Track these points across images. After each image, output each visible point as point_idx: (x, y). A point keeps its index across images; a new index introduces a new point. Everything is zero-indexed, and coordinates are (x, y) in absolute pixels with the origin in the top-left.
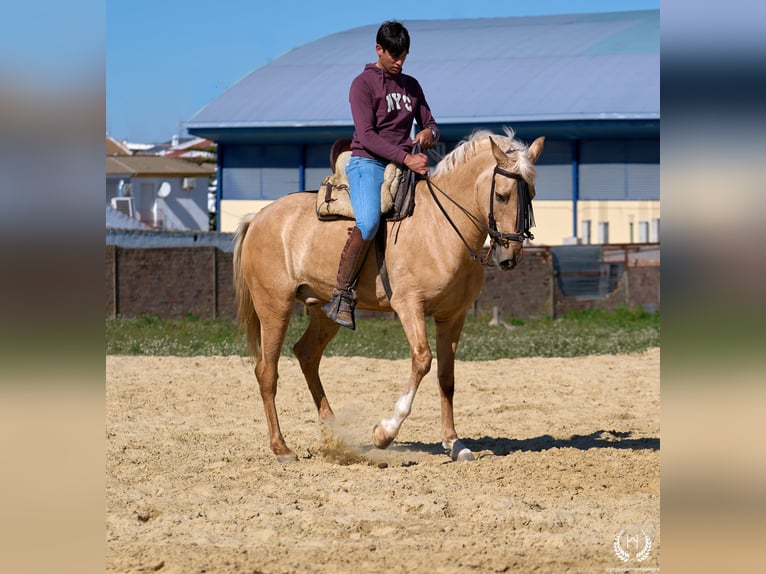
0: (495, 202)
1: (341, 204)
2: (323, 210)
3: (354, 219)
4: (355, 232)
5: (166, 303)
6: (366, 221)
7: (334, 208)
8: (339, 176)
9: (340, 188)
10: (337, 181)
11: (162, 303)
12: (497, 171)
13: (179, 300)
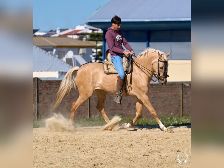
0: (159, 69)
1: (112, 70)
2: (107, 71)
3: (117, 74)
4: (119, 77)
5: (114, 110)
6: (122, 74)
7: (110, 71)
8: (109, 61)
9: (110, 65)
10: (109, 63)
11: (112, 110)
12: (159, 61)
13: (120, 108)
